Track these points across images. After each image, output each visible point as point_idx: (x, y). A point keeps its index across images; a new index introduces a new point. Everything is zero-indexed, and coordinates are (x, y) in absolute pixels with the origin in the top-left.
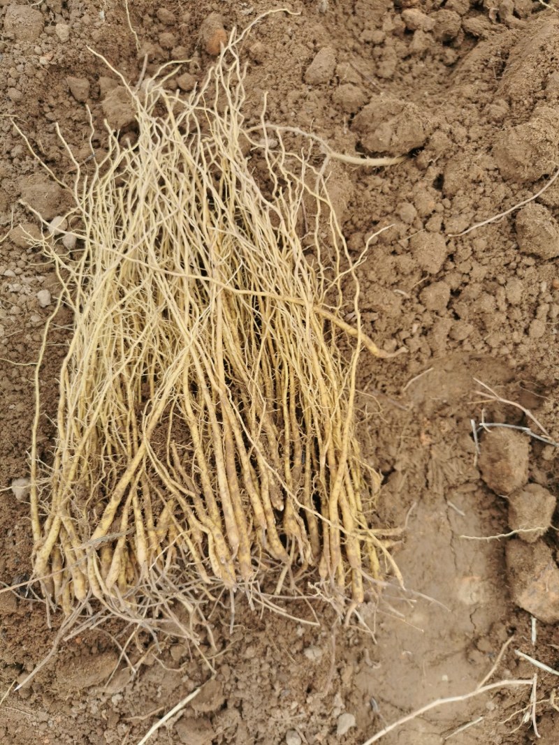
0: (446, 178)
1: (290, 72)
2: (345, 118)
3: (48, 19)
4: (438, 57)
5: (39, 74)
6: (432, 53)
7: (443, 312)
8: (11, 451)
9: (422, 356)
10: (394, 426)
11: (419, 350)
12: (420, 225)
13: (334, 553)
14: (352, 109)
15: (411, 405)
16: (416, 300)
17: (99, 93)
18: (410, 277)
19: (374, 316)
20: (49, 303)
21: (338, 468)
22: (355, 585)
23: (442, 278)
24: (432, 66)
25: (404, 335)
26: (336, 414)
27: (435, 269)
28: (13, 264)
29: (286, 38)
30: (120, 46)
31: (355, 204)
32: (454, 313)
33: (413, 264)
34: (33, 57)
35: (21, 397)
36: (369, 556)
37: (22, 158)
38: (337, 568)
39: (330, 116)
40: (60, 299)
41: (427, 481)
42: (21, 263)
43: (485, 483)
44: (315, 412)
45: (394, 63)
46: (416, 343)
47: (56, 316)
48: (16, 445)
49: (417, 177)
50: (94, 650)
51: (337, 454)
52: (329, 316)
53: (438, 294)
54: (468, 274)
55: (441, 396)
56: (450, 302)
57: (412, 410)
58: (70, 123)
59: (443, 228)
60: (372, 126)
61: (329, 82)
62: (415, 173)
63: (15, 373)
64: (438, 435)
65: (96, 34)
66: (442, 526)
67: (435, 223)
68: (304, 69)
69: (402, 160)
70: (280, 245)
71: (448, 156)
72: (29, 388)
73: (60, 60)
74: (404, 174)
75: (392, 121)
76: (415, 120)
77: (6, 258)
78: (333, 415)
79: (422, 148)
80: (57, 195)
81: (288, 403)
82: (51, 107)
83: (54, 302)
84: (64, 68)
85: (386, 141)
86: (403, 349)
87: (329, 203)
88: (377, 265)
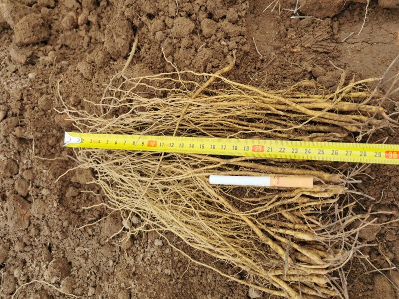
0: (148, 12)
1: (85, 86)
2: (112, 62)
3: (40, 197)
4: (103, 10)
5: (61, 209)
6: (100, 12)
7: (219, 25)
8: (232, 290)
9: (241, 42)
10: (283, 67)
11: (237, 43)
12: (168, 30)
13: (342, 119)
14: (108, 58)
15: (273, 54)
16: (208, 40)
17: (78, 184)
18: (194, 41)
19: (209, 65)
20: (161, 241)
21: (288, 105)
22: (370, 110)
23: (200, 23)
24: (106, 13)
25: (226, 50)
26: (255, 99)
27: (192, 25)
28: (138, 252)
29: (71, 85)
30: (60, 167)
31: (151, 65)
32: (222, 18)
33: (187, 37)
34: (53, 210)
35: (205, 273)
36: (353, 98)
37: (94, 230)
38: (354, 119)
39: (109, 70)
40: (161, 235)
41: (324, 52)
42: (139, 249)
43: (335, 16)
44: (249, 111)
45: (99, 33)
46: (232, 44)
47: (169, 240)
48: (230, 286)
49: (145, 29)
50: (371, 287)
51: (279, 103)
52: (199, 91)
53: (206, 26)
54: (201, 7)
55: (273, 35)
56: (215, 20)
57: (276, 54)
58: (87, 201)
59: (173, 17)
60: (117, 49)
61: (93, 67)
62: (144, 29)
63: (191, 272)
64: (296, 41)
65: (51, 177)
66: (357, 48)
67: (169, 21)
68: (85, 79)
69: (137, 36)
70: (156, 109)
71: (138, 9)
72: (202, 268)
73: (57, 197)
74: (143, 35)
75: (115, 37)
76: (116, 24)
77: (135, 255)
78: (255, 100)
79: (132, 23)
80: (112, 219)
81: (243, 125)
82: (77, 208)
83: (162, 239)
84: (62, 196)
85: (124, 42)
86: (234, 52)
87: (142, 78)
88: (182, 59)
